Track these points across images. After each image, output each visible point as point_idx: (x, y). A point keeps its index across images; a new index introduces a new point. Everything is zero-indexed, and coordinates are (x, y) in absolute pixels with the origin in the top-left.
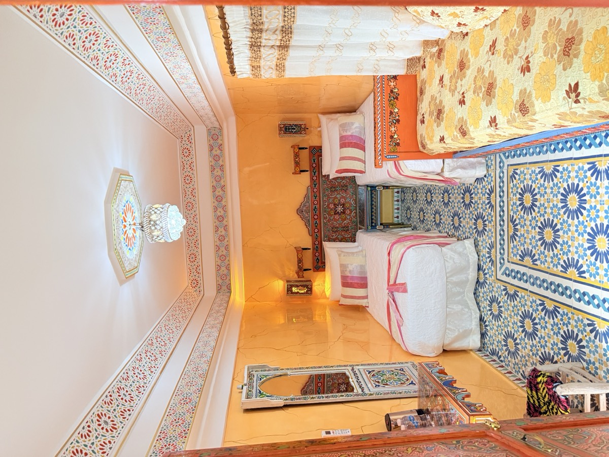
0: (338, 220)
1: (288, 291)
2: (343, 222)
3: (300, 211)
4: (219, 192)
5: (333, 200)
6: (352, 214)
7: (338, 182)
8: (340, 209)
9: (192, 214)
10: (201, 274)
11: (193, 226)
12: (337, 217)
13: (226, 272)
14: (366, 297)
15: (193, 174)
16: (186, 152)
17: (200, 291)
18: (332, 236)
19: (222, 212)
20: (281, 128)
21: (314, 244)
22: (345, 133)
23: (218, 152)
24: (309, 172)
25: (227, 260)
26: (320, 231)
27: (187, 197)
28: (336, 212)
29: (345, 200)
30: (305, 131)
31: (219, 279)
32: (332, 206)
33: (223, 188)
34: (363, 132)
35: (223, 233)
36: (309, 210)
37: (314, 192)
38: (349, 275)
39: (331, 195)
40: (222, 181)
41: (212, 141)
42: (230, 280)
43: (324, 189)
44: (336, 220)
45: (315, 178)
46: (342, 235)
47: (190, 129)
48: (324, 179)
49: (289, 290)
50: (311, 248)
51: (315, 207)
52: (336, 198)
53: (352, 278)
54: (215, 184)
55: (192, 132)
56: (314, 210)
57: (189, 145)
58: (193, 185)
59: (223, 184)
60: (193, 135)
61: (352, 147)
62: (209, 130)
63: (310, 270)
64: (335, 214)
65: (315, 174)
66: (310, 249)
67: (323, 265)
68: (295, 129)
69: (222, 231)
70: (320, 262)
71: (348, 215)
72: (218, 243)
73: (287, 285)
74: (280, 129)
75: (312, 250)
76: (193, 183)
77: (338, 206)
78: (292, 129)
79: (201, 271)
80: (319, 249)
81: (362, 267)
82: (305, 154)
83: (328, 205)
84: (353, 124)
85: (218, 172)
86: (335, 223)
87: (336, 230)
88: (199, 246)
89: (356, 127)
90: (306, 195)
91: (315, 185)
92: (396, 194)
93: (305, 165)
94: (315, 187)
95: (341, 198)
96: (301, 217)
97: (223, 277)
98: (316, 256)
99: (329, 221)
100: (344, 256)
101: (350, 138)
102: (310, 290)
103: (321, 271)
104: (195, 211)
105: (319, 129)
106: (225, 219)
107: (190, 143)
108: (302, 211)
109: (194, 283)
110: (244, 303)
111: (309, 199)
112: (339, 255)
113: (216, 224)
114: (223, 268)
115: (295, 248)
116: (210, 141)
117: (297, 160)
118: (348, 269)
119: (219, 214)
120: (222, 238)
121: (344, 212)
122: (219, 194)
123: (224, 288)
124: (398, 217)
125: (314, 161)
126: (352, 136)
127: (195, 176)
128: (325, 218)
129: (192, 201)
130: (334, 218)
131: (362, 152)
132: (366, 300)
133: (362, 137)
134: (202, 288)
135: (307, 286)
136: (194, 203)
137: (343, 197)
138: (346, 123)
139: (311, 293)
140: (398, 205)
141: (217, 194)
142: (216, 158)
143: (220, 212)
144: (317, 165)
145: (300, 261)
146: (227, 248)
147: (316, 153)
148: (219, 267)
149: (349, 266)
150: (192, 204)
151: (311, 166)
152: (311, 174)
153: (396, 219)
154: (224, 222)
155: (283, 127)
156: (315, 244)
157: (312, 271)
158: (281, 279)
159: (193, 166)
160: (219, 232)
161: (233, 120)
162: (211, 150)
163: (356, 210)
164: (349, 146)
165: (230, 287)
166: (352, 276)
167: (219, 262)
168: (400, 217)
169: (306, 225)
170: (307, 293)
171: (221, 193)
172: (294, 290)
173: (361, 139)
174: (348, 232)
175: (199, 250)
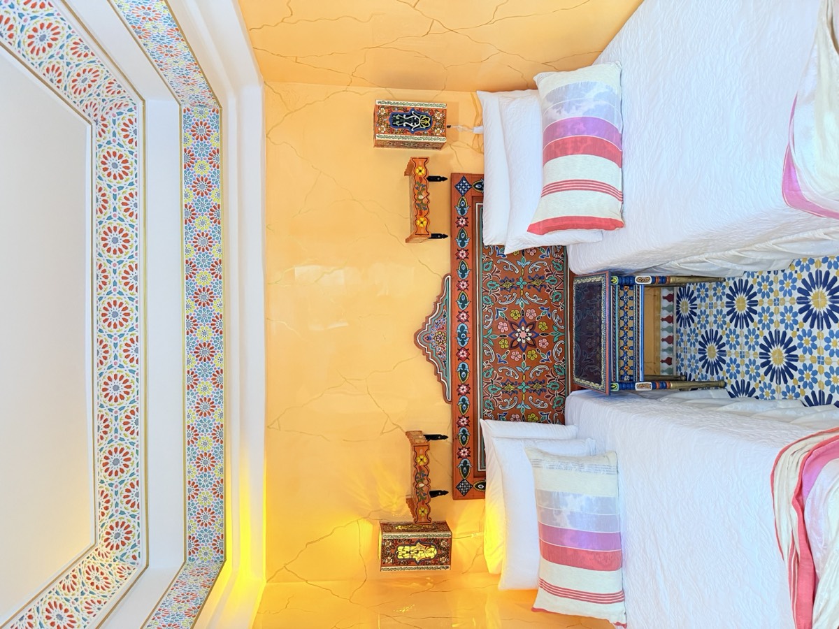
0: (519, 364)
1: (384, 556)
2: (532, 368)
3: (422, 339)
4: (204, 278)
5: (508, 313)
6: (555, 349)
7: (519, 267)
8: (523, 335)
9: (121, 336)
10: (143, 506)
11: (123, 372)
12: (516, 355)
13: (212, 501)
14: (619, 597)
15: (132, 226)
16: (115, 166)
17: (134, 557)
18: (504, 405)
19: (211, 333)
20: (380, 116)
21: (456, 424)
22: (564, 112)
23: (208, 171)
24: (448, 239)
25: (217, 467)
26: (472, 389)
27: (109, 287)
28: (514, 345)
29: (538, 312)
30: (442, 127)
31: (193, 522)
32: (504, 327)
33: (216, 268)
34: (616, 110)
35: (211, 391)
36: (446, 335)
37: (460, 289)
38: (569, 527)
39: (504, 300)
40: (214, 249)
41: (191, 142)
42: (223, 525)
43: (485, 285)
44: (514, 364)
45: (463, 254)
46: (527, 402)
47: (131, 106)
48: (485, 257)
49: (389, 554)
50: (449, 434)
51: (462, 328)
52: (514, 306)
53: (578, 536)
54: (193, 255)
55: (138, 114)
56: (460, 337)
57: (128, 146)
58: (131, 257)
59: (216, 256)
60: (140, 120)
61: (584, 153)
62: (185, 113)
63: (445, 493)
64: (511, 348)
65: (463, 244)
66: (445, 437)
67: (478, 481)
68: (417, 121)
69: (206, 387)
70: (470, 474)
71: (544, 351)
72: (194, 419)
73: (384, 540)
74: (378, 120)
75: (449, 440)
76: (130, 251)
77: (520, 327)
78: (409, 121)
79: (141, 500)
80: (470, 439)
82: (439, 194)
83: (494, 328)
84: (588, 86)
85: (203, 224)
86: (511, 370)
87: (512, 388)
88: (141, 428)
89: (599, 96)
90: (439, 297)
91: (463, 272)
92: (665, 303)
93: (440, 220)
94: (463, 276)
95: (527, 307)
96: (424, 354)
97: (205, 517)
98: (460, 457)
99: (495, 365)
100: (551, 467)
101: (581, 126)
102: (445, 553)
103: (474, 497)
104: (132, 329)
105: (477, 130)
106: (218, 355)
107: (131, 141)
108: (429, 338)
109: (118, 535)
110: (264, 584)
111: (446, 306)
112: (536, 464)
113: (192, 366)
114: (206, 492)
115: (408, 434)
116: (186, 140)
117: (421, 197)
118: (564, 509)
119: (202, 339)
120: (206, 407)
121: (533, 345)
122: (204, 284)
123: (206, 547)
124: (669, 361)
125: (463, 212)
126: (584, 120)
127: (141, 232)
128: (486, 358)
129: (124, 300)
130: (509, 358)
131: (614, 165)
132: (619, 607)
133: (616, 125)
134: (141, 548)
135: (436, 543)
136: (131, 305)
137: (531, 305)
138: (567, 87)
139: (449, 563)
140: (670, 330)
141: (199, 282)
142: (202, 187)
143: (205, 334)
144: (470, 220)
145: (421, 473)
146: (218, 435)
147: (470, 190)
148: (193, 489)
149: (569, 499)
150: (126, 308)
151: (453, 222)
152: (453, 244)
153: (665, 366)
154: (215, 360)
155: (386, 115)
156: (460, 426)
157: (449, 497)
158: (367, 518)
159: (136, 205)
160: (199, 388)
161: (254, 93)
162: (188, 166)
163: (563, 338)
164: (576, 150)
165: (224, 544)
166: (577, 532)
167: (195, 474)
168: (674, 361)
169: (436, 373)
170: (435, 561)
171: (209, 281)
172: (403, 552)
173: (610, 129)
174: (544, 395)
175: (139, 440)
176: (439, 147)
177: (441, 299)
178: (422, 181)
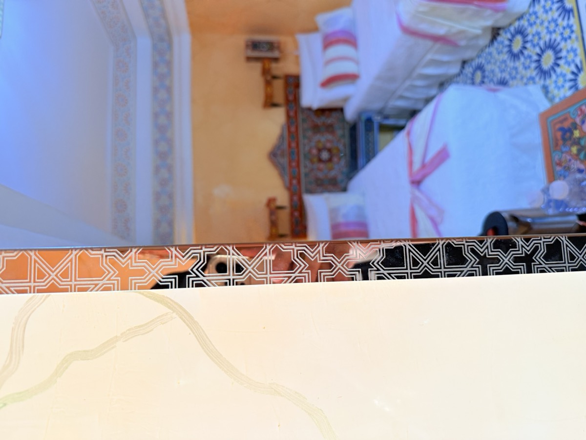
0: (323, 170)
3: (274, 155)
5: (317, 144)
7: (321, 122)
8: (324, 155)
10: (133, 230)
13: (168, 230)
18: (316, 190)
19: (167, 147)
21: (291, 200)
24: (284, 106)
25: (170, 213)
29: (332, 144)
32: (315, 151)
33: (169, 115)
35: (166, 176)
36: (285, 155)
37: (291, 132)
38: (343, 221)
39: (314, 137)
40: (168, 107)
41: (157, 58)
44: (319, 169)
45: (292, 115)
46: (327, 190)
50: (288, 206)
52: (319, 141)
53: (347, 224)
59: (169, 110)
63: (286, 235)
64: (319, 162)
66: (286, 207)
69: (165, 173)
72: (159, 189)
74: (247, 46)
75: (288, 209)
77: (322, 151)
81: (360, 209)
82: (279, 85)
83: (310, 152)
84: (340, 17)
87: (319, 182)
89: (345, 21)
93: (279, 97)
95: (326, 141)
96: (273, 164)
97: (164, 237)
98: (294, 216)
99: (312, 170)
103: (301, 237)
105: (296, 53)
106: (170, 158)
111: (284, 140)
113: (157, 163)
114: (165, 225)
116: (154, 57)
118: (340, 213)
119: (162, 150)
120: (164, 183)
121: (330, 160)
122: (163, 124)
130: (317, 167)
131: (353, 49)
137: (328, 141)
138: (332, 19)
141: (160, 123)
143: (163, 147)
144: (294, 97)
146: (171, 196)
147: (293, 83)
148: (158, 224)
149: (342, 208)
151: (286, 99)
152: (286, 109)
154: (168, 160)
155: (250, 44)
156: (293, 200)
157: (289, 237)
160: (161, 174)
162: (155, 68)
169: (280, 174)
171: (166, 122)
173: (350, 34)
176: (276, 60)
177: (281, 137)
178: (269, 78)
